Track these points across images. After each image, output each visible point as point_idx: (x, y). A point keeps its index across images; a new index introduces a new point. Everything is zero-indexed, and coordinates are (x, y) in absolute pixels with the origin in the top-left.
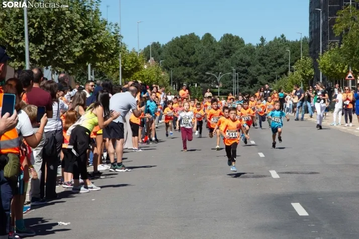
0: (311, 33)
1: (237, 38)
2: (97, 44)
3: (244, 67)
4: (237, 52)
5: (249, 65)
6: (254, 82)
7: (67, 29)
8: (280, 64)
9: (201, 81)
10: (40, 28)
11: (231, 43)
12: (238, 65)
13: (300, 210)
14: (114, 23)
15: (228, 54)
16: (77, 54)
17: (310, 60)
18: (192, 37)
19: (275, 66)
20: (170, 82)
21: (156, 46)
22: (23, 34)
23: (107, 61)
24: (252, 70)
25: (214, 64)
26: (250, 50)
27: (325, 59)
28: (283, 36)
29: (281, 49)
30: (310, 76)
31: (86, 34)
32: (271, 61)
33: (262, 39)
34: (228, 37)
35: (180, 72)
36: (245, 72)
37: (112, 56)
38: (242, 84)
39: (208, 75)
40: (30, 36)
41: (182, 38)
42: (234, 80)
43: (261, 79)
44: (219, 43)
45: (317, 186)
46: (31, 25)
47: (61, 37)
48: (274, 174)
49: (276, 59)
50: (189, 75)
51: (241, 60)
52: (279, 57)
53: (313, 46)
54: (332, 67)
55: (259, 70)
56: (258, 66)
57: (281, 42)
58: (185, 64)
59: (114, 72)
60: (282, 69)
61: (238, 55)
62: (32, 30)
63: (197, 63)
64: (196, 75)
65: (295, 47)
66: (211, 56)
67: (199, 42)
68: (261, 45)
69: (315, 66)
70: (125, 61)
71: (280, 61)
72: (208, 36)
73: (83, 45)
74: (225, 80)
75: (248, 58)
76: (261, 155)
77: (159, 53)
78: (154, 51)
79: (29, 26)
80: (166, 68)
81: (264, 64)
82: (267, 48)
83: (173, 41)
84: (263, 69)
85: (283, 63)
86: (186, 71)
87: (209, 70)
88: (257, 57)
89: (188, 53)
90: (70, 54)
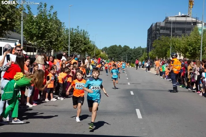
0: (147, 46)
1: (128, 47)
2: (88, 47)
3: (129, 55)
4: (128, 50)
5: (131, 54)
6: (132, 59)
7: (80, 42)
8: (139, 54)
9: (117, 58)
10: (73, 42)
11: (126, 48)
12: (128, 54)
13: (132, 93)
14: (93, 41)
15: (125, 51)
16: (83, 49)
17: (146, 53)
18: (116, 46)
19: (138, 55)
20: (109, 58)
21: (106, 48)
22: (68, 44)
23: (91, 51)
24: (131, 55)
25: (121, 53)
26: (131, 50)
27: (150, 53)
28: (140, 47)
29: (140, 50)
30: (146, 58)
31: (85, 44)
32: (137, 53)
33: (135, 47)
34: (125, 46)
35: (112, 55)
36: (130, 56)
37: (92, 50)
38: (129, 59)
39: (119, 56)
40: (70, 44)
41: (113, 46)
42: (126, 58)
43: (134, 58)
44: (123, 48)
45: (139, 87)
46: (71, 41)
47: (78, 45)
48: (129, 84)
49: (138, 53)
50: (114, 56)
51: (129, 53)
52: (139, 52)
53: (148, 49)
54: (152, 55)
55: (133, 55)
56: (133, 54)
57: (140, 48)
58: (113, 53)
59: (93, 54)
60: (139, 55)
61: (128, 51)
62: (71, 43)
63: (116, 53)
64: (116, 56)
65: (143, 50)
66: (120, 51)
67: (117, 47)
68: (134, 49)
69: (148, 55)
70: (96, 52)
71: (139, 53)
72: (120, 46)
73: (84, 47)
74: (124, 58)
75: (131, 52)
76: (127, 78)
77: (106, 50)
78: (105, 49)
79: (70, 42)
80: (108, 54)
81: (135, 54)
82: (136, 50)
83: (110, 47)
84: (134, 55)
85: (140, 54)
86: (114, 55)
87: (120, 55)
88: (133, 52)
89: (114, 50)
90: (81, 49)
